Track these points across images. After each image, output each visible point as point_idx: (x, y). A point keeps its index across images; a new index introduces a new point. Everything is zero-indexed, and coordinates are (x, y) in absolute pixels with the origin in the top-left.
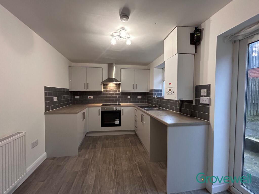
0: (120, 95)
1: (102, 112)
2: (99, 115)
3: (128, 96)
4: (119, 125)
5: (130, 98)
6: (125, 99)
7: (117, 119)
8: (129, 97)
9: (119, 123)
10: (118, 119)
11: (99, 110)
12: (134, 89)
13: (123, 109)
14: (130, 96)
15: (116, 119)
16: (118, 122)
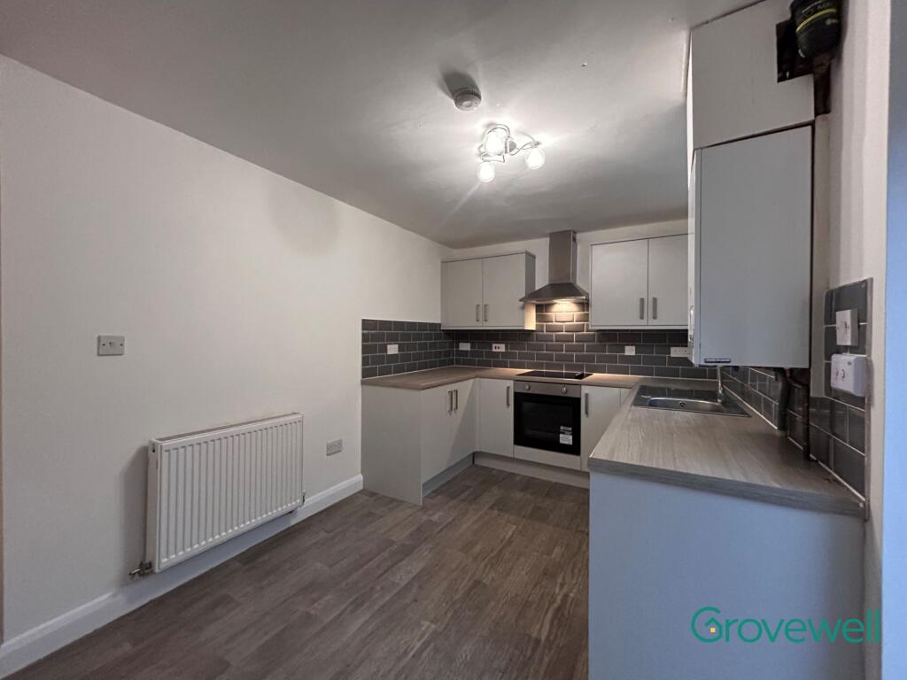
0: (596, 343)
1: (516, 394)
2: (508, 404)
3: (627, 348)
4: (574, 449)
5: (633, 353)
6: (613, 359)
7: (564, 426)
8: (630, 351)
9: (571, 443)
10: (570, 429)
11: (508, 388)
12: (642, 318)
13: (587, 395)
14: (634, 348)
15: (562, 428)
16: (571, 437)
